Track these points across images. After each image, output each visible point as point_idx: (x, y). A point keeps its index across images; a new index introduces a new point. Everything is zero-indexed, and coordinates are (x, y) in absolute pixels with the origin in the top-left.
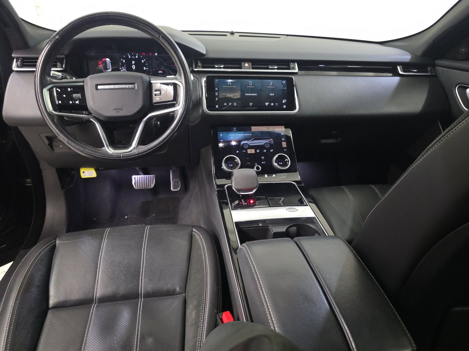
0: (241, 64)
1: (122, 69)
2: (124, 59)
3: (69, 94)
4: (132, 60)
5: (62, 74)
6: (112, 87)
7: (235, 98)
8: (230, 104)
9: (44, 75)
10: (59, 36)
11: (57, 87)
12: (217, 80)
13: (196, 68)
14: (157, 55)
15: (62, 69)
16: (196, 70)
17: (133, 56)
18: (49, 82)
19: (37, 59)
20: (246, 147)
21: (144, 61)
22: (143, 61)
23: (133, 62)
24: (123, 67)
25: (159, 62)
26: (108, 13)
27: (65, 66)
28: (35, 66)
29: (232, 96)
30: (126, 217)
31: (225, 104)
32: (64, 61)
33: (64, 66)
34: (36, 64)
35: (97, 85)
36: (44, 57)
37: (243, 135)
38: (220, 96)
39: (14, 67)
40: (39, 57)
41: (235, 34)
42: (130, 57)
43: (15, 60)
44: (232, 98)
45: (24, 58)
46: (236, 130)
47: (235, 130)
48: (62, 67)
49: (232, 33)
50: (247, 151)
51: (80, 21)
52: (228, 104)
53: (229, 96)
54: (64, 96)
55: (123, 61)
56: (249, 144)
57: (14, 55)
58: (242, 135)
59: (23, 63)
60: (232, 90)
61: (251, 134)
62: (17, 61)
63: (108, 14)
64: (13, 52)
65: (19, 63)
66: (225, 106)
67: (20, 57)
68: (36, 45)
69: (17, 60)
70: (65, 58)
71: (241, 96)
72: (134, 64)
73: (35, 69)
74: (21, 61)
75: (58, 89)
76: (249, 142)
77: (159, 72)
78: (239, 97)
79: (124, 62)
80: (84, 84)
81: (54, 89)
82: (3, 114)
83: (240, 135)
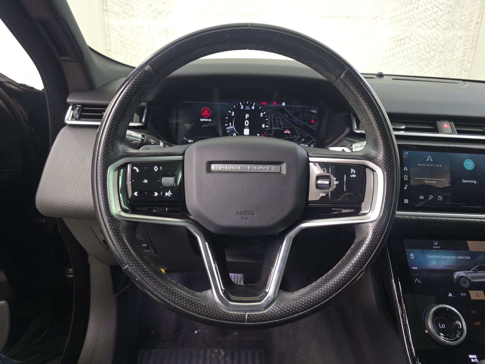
0: (436, 125)
1: (229, 126)
2: (234, 110)
3: (155, 178)
4: (245, 112)
5: (143, 136)
6: (238, 167)
7: (441, 187)
8: (431, 197)
9: (112, 139)
10: (150, 66)
11: (134, 164)
12: (407, 153)
13: (358, 128)
14: (284, 105)
15: (140, 124)
16: (359, 132)
17: (247, 107)
18: (120, 154)
19: (106, 106)
20: (466, 286)
21: (263, 114)
22: (261, 114)
23: (247, 116)
24: (230, 124)
25: (287, 116)
26: (246, 25)
27: (146, 120)
28: (100, 118)
29: (435, 182)
30: (196, 332)
31: (422, 197)
32: (145, 111)
33: (143, 120)
34: (103, 116)
35: (210, 163)
36: (118, 105)
37: (454, 257)
38: (412, 183)
39: (68, 118)
40: (109, 103)
41: (385, 76)
42: (242, 107)
43: (71, 107)
44: (435, 186)
45: (83, 105)
46: (440, 247)
47: (436, 245)
48: (140, 121)
49: (381, 75)
50: (468, 295)
51: (193, 39)
52: (426, 198)
53: (429, 182)
54: (146, 181)
55: (232, 113)
56: (469, 278)
57: (69, 99)
58: (452, 257)
59: (82, 112)
60: (433, 173)
61: (469, 258)
62: (73, 109)
63: (247, 28)
64: (69, 96)
65: (76, 112)
66: (422, 200)
67: (78, 104)
68: (105, 85)
69: (74, 107)
70: (146, 107)
71: (451, 183)
72: (248, 119)
73: (99, 123)
74: (79, 109)
75: (135, 168)
76: (470, 275)
77: (285, 132)
78: (447, 185)
79: (233, 115)
80: (184, 158)
81: (129, 167)
82: (36, 198)
83: (448, 257)
